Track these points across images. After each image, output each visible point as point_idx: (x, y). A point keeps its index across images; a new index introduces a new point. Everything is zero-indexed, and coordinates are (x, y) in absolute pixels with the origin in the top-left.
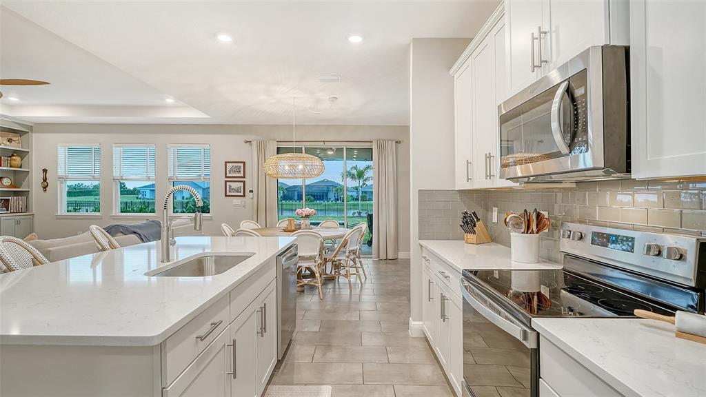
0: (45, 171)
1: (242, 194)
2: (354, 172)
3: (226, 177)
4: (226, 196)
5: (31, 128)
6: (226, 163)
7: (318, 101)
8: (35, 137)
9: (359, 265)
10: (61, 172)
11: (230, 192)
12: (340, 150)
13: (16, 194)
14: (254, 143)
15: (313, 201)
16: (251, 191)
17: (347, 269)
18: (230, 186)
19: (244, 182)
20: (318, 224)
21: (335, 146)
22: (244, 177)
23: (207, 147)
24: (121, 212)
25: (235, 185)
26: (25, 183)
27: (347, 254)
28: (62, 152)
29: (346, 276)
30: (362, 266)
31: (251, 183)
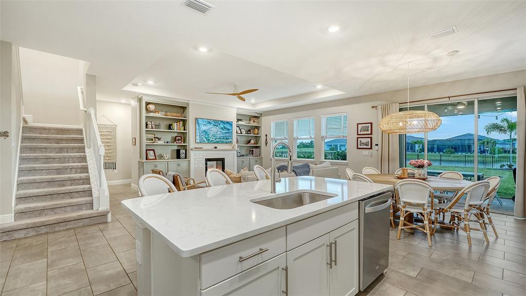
0: (266, 135)
1: (369, 147)
2: (505, 125)
3: (358, 134)
4: (358, 148)
5: (261, 114)
6: (358, 124)
7: (436, 60)
8: (263, 119)
9: (487, 221)
10: (272, 137)
11: (360, 145)
12: (471, 103)
13: (257, 147)
14: (379, 108)
15: (454, 153)
16: (377, 145)
17: (467, 223)
18: (360, 141)
19: (371, 138)
20: (439, 173)
21: (465, 100)
22: (371, 134)
23: (345, 114)
24: (298, 157)
25: (364, 140)
26: (259, 142)
27: (466, 207)
28: (273, 125)
29: (465, 229)
30: (491, 222)
31: (376, 138)
